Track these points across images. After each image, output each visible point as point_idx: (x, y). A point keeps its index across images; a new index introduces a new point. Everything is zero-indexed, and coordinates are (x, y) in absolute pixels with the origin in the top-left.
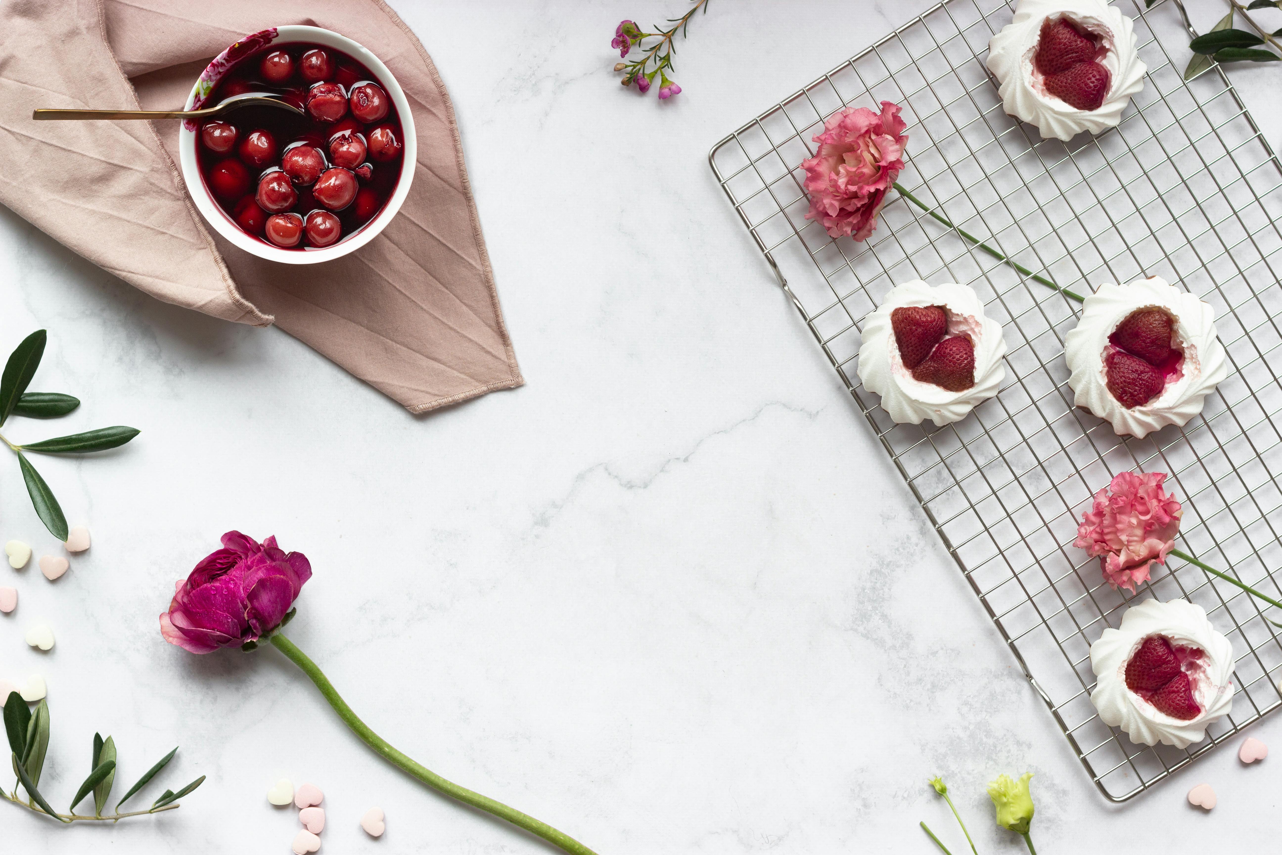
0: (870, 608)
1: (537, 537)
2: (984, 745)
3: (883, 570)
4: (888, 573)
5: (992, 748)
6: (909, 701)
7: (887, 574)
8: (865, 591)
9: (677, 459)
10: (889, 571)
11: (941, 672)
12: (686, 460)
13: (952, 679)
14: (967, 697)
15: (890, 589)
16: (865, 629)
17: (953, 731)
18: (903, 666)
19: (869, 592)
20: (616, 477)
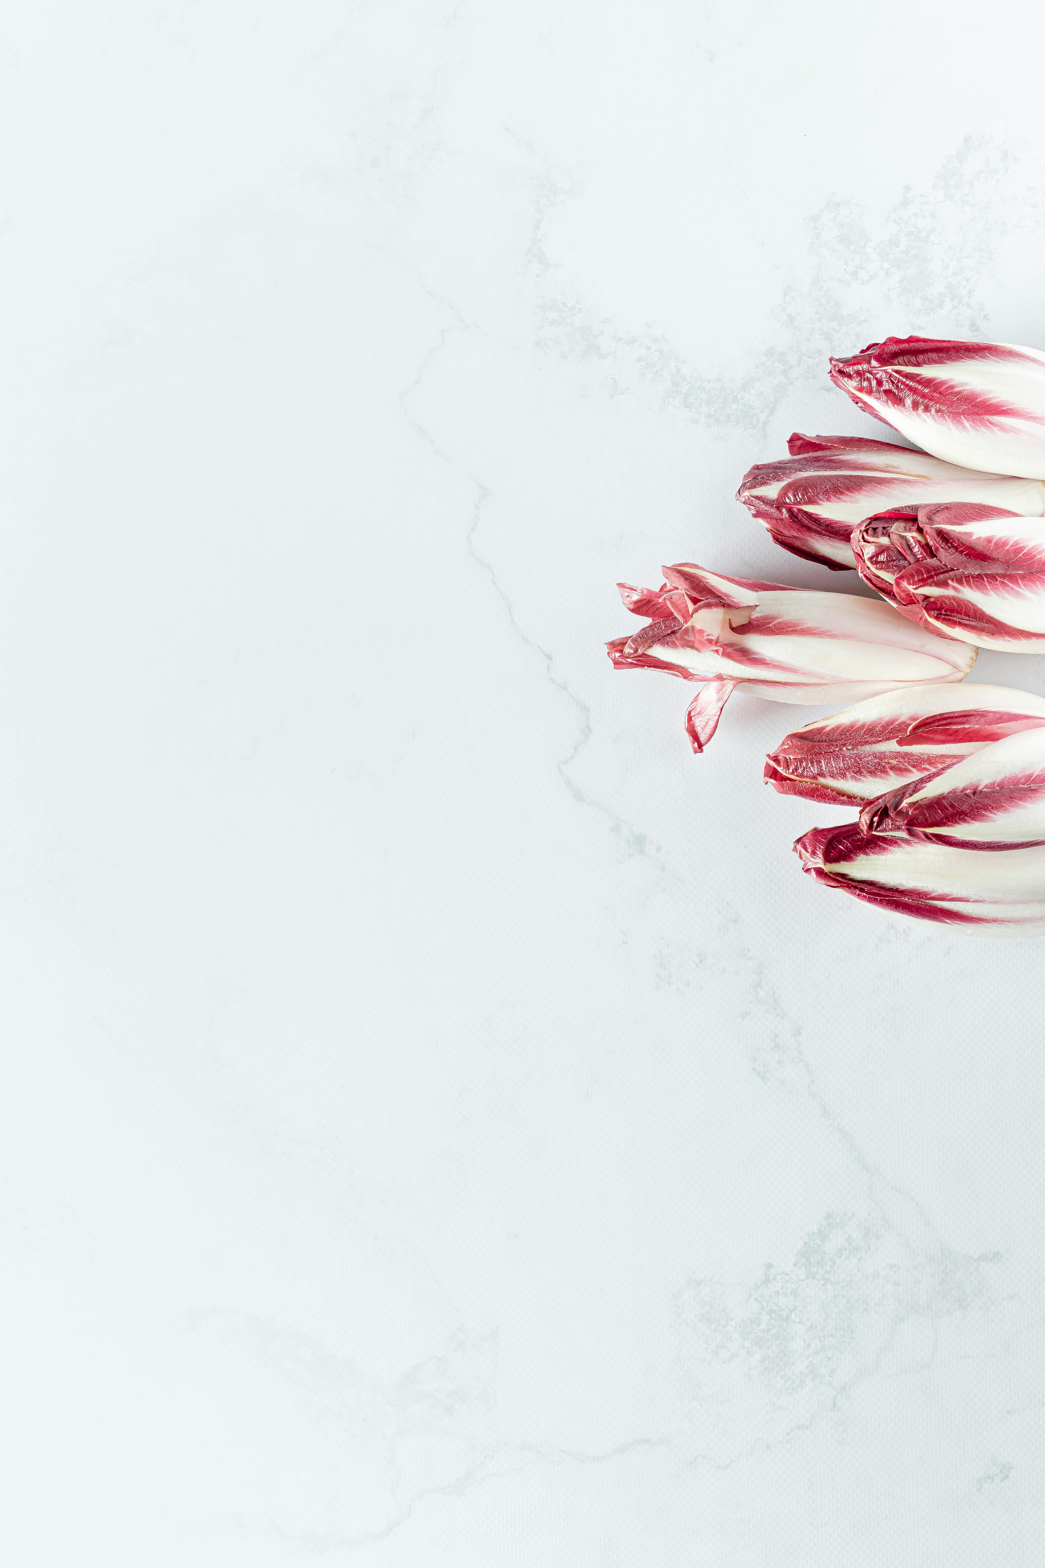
0: (735, 406)
1: (659, 849)
2: (910, 248)
3: (684, 392)
4: (687, 384)
5: (912, 237)
6: (855, 349)
7: (689, 386)
8: (713, 413)
9: (548, 667)
10: (685, 383)
11: (815, 309)
12: (549, 657)
13: (823, 294)
14: (847, 273)
15: (709, 381)
16: (762, 411)
17: (893, 289)
18: (810, 359)
19: (714, 409)
20: (575, 749)
